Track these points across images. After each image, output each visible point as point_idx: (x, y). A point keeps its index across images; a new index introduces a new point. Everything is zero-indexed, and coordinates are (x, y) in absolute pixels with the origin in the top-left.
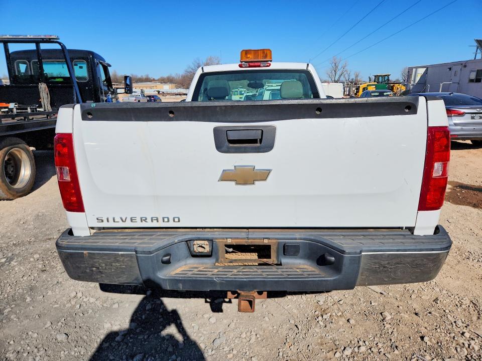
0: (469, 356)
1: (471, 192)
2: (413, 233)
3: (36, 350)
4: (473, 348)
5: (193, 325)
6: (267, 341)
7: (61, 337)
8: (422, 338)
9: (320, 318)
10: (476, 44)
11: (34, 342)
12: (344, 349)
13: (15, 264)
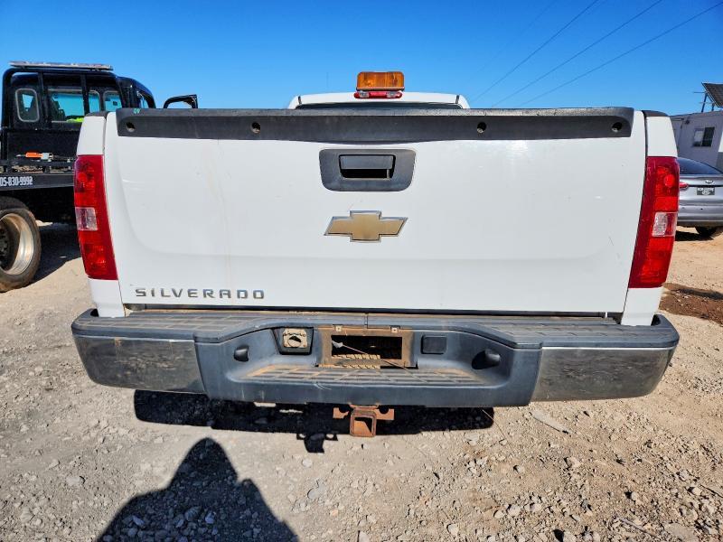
0: (700, 521)
1: (699, 298)
2: (619, 323)
3: (33, 499)
4: (707, 510)
5: (277, 469)
6: (390, 493)
7: (74, 481)
8: (628, 495)
9: (472, 464)
10: (704, 90)
11: (32, 488)
12: (509, 508)
13: (5, 379)
